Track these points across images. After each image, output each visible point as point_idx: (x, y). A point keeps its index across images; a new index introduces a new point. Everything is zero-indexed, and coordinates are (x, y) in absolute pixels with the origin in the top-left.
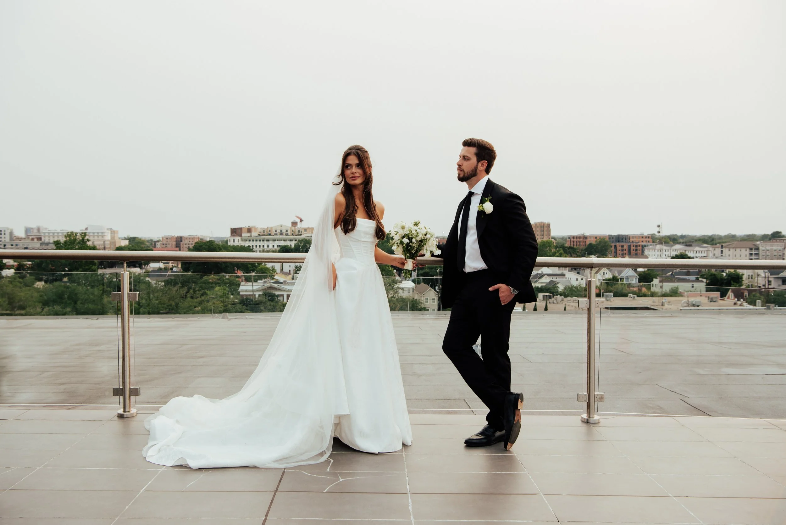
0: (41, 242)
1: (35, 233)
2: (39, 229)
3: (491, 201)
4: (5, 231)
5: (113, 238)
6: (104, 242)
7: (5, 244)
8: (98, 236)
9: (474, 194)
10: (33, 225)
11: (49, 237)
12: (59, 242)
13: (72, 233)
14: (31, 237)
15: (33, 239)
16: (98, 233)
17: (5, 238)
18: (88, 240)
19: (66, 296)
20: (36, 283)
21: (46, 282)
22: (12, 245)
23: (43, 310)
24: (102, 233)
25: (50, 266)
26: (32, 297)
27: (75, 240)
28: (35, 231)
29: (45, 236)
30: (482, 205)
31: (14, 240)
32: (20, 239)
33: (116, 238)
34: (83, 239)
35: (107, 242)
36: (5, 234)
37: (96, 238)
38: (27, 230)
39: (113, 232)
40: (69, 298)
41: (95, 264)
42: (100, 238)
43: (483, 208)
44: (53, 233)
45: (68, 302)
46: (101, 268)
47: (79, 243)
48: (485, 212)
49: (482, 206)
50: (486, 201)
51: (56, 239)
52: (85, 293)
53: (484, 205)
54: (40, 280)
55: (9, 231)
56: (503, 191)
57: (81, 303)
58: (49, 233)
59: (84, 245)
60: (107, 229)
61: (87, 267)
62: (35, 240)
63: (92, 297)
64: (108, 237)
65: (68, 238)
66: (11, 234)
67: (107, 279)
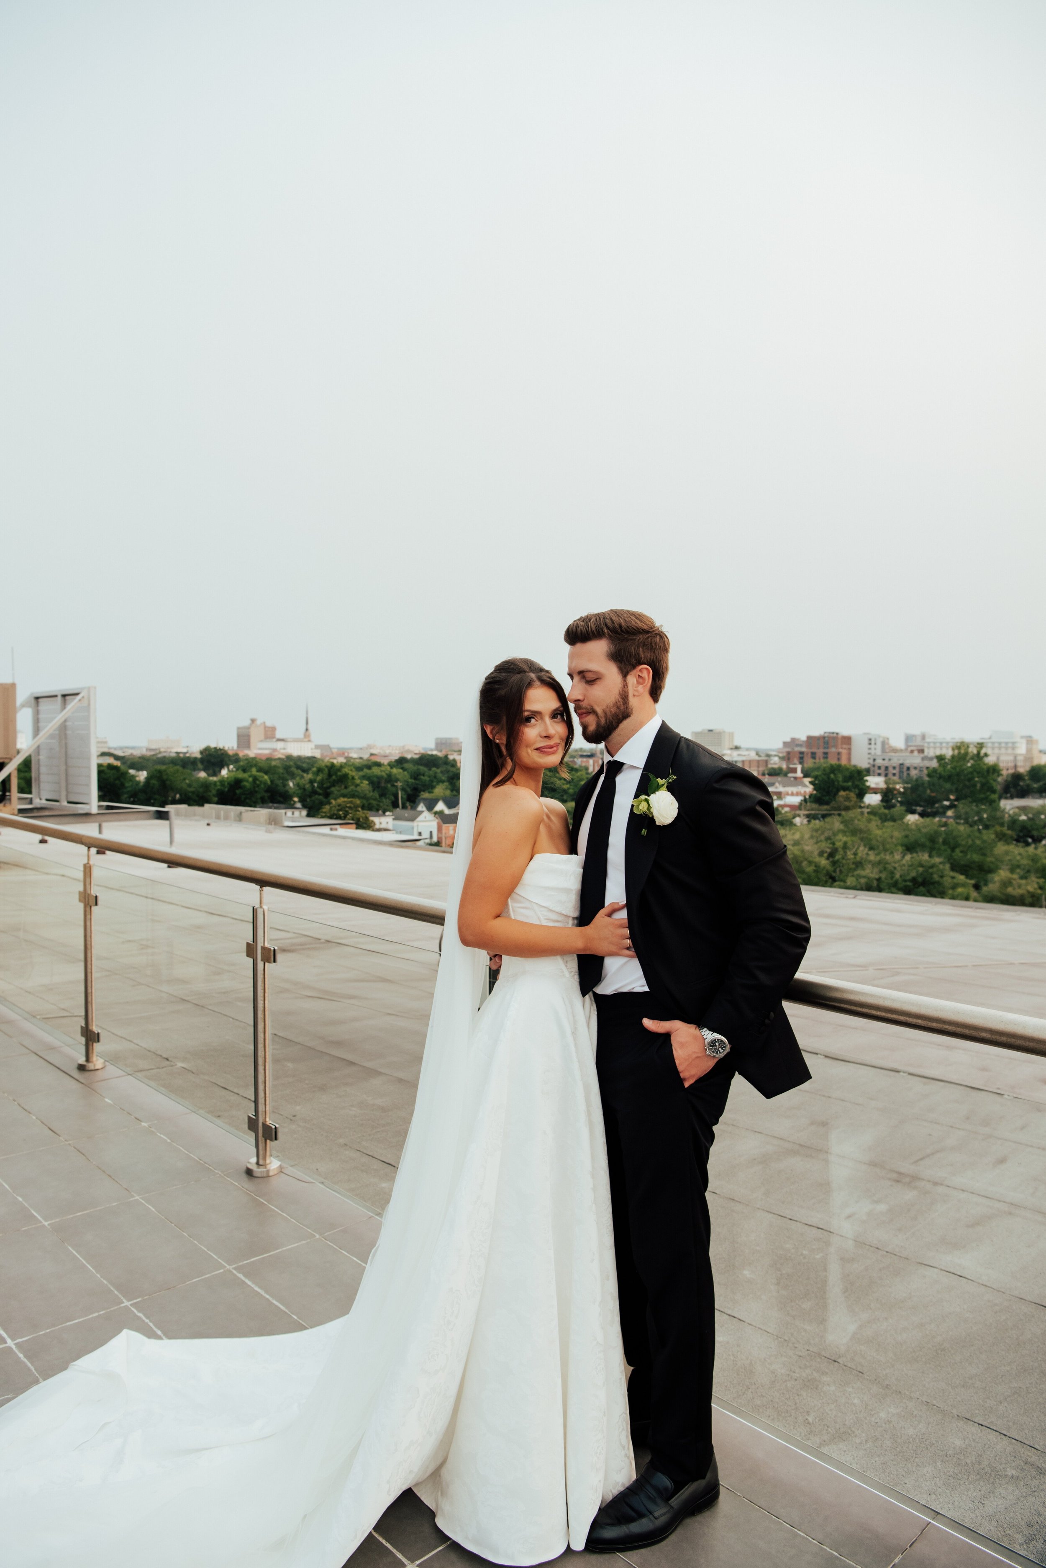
0: (922, 755)
1: (919, 742)
2: (923, 737)
3: (670, 789)
4: (875, 740)
5: (1029, 750)
6: (1015, 757)
7: (875, 757)
8: (1006, 749)
9: (625, 767)
10: (916, 731)
11: (935, 748)
12: (943, 757)
13: (962, 743)
14: (910, 749)
15: (912, 752)
16: (1007, 743)
17: (875, 749)
18: (986, 755)
19: (941, 840)
20: (907, 815)
21: (922, 815)
22: (884, 760)
23: (903, 857)
24: (1014, 743)
25: (928, 791)
26: (892, 837)
27: (966, 754)
28: (919, 739)
29: (929, 748)
30: (647, 797)
31: (886, 753)
32: (895, 751)
33: (1035, 753)
34: (979, 753)
35: (1020, 758)
36: (875, 744)
37: (1003, 751)
38: (908, 738)
39: (1030, 740)
40: (945, 842)
41: (994, 792)
42: (1010, 751)
43: (649, 807)
44: (941, 743)
45: (943, 848)
46: (1006, 798)
47: (972, 758)
48: (652, 820)
49: (647, 800)
50: (658, 787)
51: (938, 753)
52: (969, 836)
53: (653, 798)
54: (913, 812)
55: (881, 739)
56: (706, 761)
57: (961, 852)
58: (935, 743)
59: (978, 762)
60: (1022, 737)
61: (982, 796)
62: (916, 753)
63: (978, 842)
64: (1022, 750)
65: (956, 752)
66: (884, 744)
67: (1010, 815)
